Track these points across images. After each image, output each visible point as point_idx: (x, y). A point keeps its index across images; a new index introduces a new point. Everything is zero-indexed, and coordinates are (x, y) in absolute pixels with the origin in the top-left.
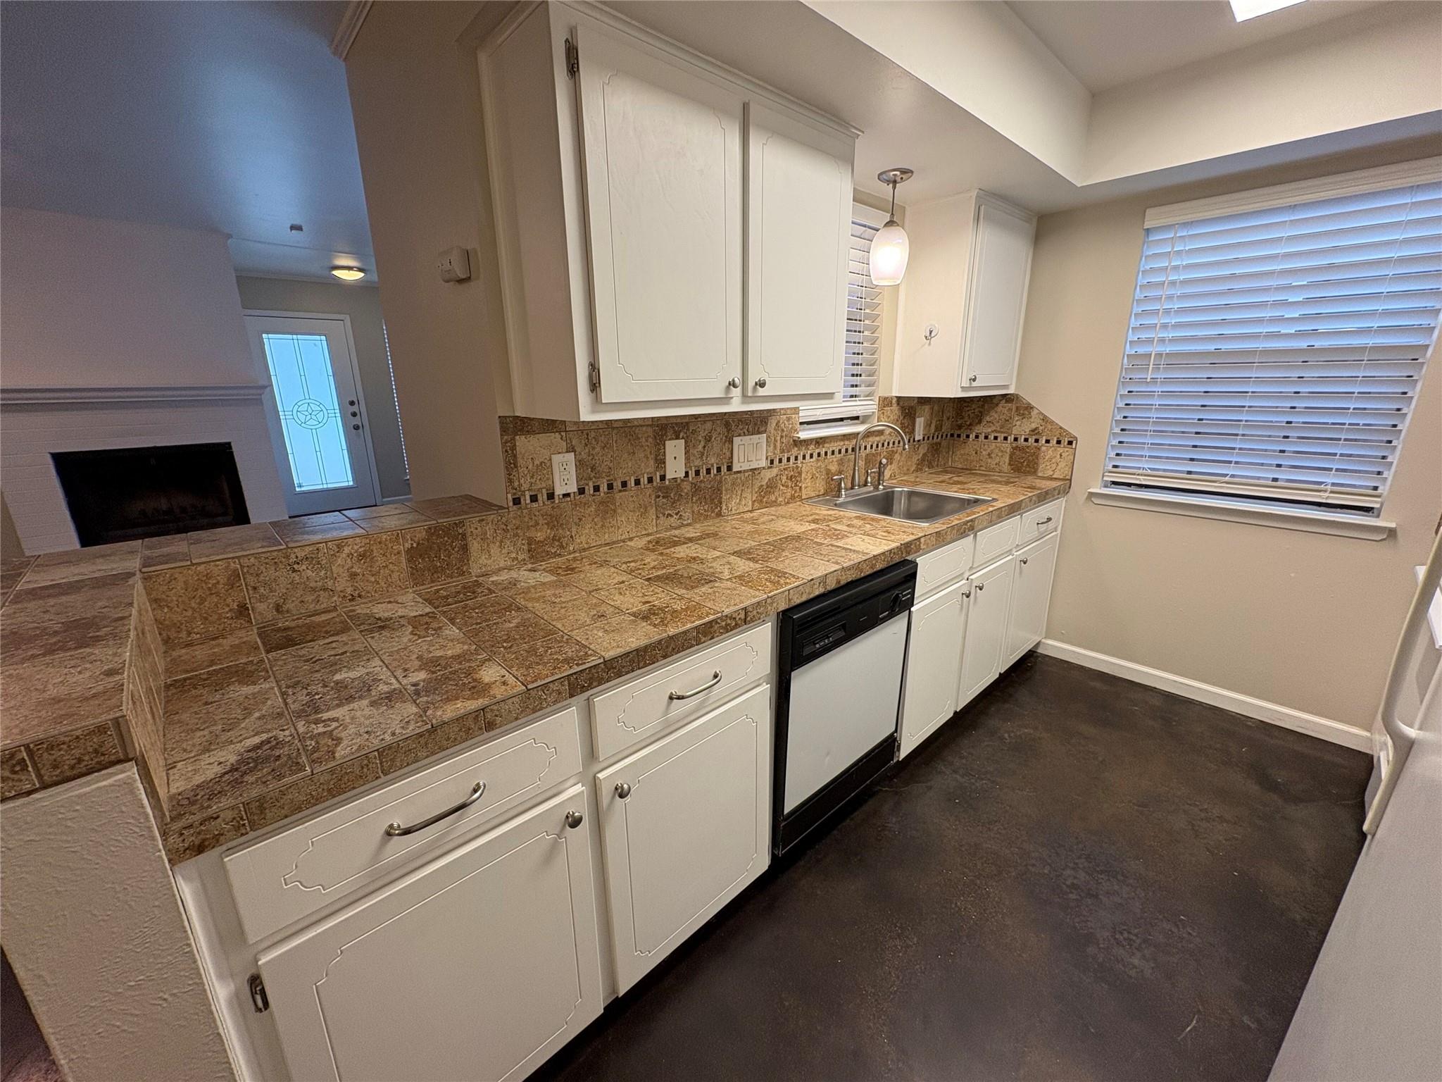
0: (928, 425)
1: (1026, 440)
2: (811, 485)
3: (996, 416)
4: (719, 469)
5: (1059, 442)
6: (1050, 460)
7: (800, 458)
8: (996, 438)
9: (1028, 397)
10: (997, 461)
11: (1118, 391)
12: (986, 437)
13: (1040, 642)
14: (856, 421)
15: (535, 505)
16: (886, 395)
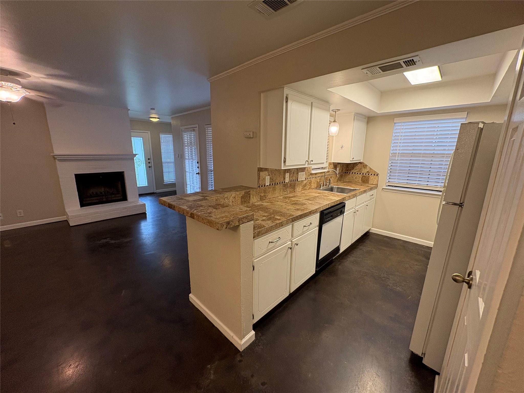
0: (340, 170)
1: (366, 174)
2: (314, 185)
3: (358, 168)
4: (295, 180)
5: (374, 175)
6: (372, 179)
7: (312, 178)
8: (357, 173)
9: (366, 163)
10: (358, 179)
11: (389, 162)
12: (355, 173)
13: (370, 229)
14: (323, 169)
15: (262, 188)
16: (330, 162)
